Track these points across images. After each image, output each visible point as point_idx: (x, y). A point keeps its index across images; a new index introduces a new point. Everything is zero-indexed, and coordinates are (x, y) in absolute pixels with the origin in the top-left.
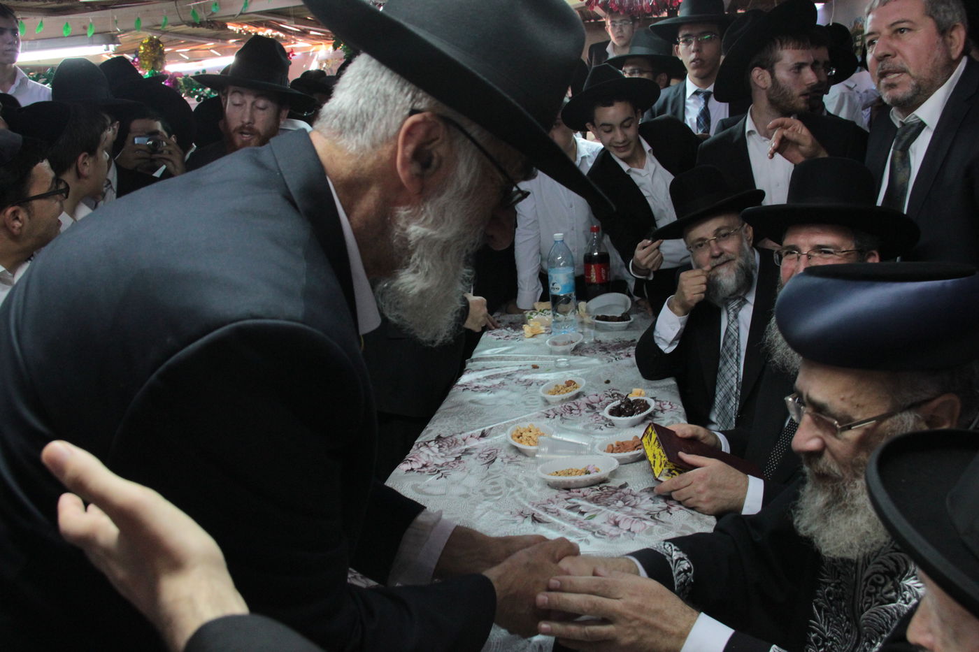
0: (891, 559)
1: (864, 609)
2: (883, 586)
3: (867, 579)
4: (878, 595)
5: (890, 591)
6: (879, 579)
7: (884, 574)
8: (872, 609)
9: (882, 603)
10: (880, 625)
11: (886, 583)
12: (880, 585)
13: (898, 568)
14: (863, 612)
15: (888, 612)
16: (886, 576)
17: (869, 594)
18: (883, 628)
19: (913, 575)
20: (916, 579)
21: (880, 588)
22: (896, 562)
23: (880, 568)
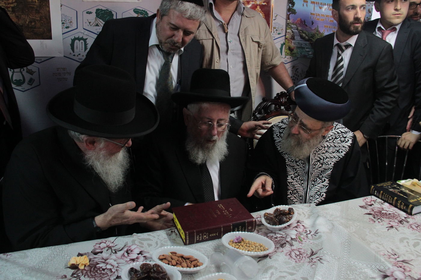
0: (318, 157)
1: (313, 172)
2: (317, 165)
3: (313, 164)
4: (316, 167)
5: (319, 165)
6: (316, 163)
7: (316, 162)
8: (315, 172)
9: (317, 169)
10: (318, 175)
11: (317, 163)
12: (316, 165)
13: (320, 159)
14: (312, 173)
15: (320, 170)
16: (318, 162)
17: (314, 168)
18: (319, 175)
19: (327, 158)
20: (329, 158)
21: (316, 166)
22: (319, 157)
23: (316, 160)
